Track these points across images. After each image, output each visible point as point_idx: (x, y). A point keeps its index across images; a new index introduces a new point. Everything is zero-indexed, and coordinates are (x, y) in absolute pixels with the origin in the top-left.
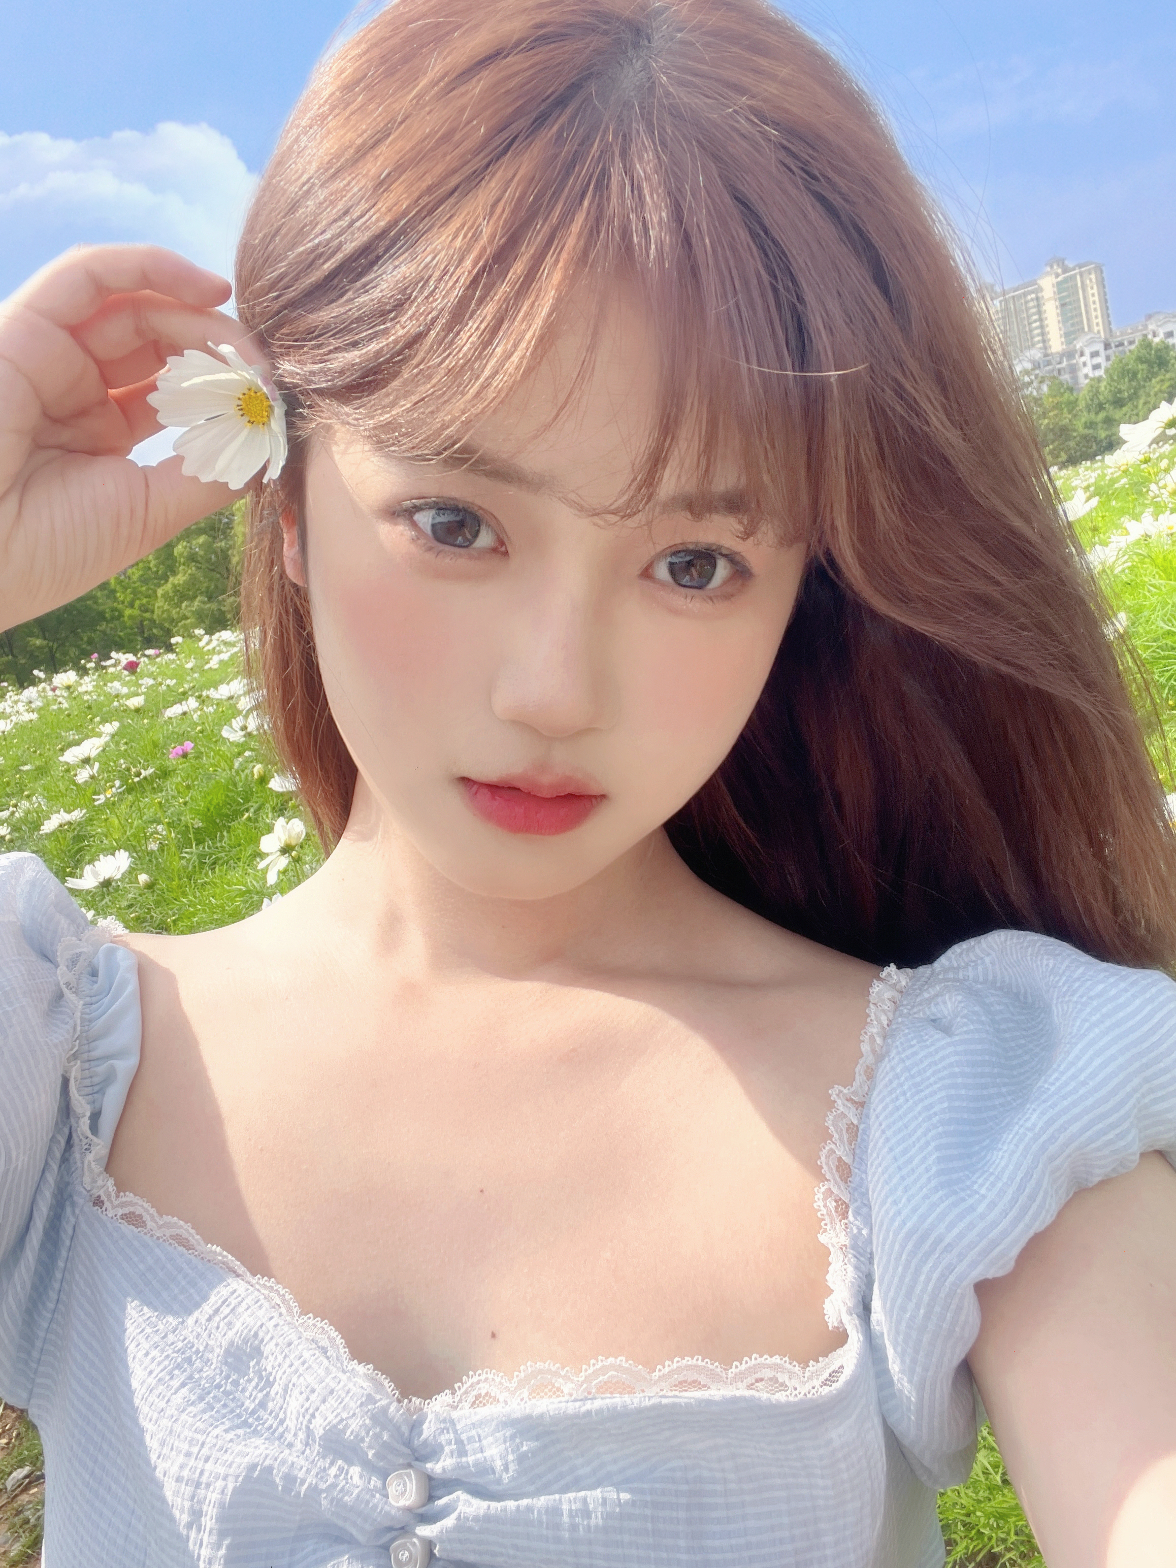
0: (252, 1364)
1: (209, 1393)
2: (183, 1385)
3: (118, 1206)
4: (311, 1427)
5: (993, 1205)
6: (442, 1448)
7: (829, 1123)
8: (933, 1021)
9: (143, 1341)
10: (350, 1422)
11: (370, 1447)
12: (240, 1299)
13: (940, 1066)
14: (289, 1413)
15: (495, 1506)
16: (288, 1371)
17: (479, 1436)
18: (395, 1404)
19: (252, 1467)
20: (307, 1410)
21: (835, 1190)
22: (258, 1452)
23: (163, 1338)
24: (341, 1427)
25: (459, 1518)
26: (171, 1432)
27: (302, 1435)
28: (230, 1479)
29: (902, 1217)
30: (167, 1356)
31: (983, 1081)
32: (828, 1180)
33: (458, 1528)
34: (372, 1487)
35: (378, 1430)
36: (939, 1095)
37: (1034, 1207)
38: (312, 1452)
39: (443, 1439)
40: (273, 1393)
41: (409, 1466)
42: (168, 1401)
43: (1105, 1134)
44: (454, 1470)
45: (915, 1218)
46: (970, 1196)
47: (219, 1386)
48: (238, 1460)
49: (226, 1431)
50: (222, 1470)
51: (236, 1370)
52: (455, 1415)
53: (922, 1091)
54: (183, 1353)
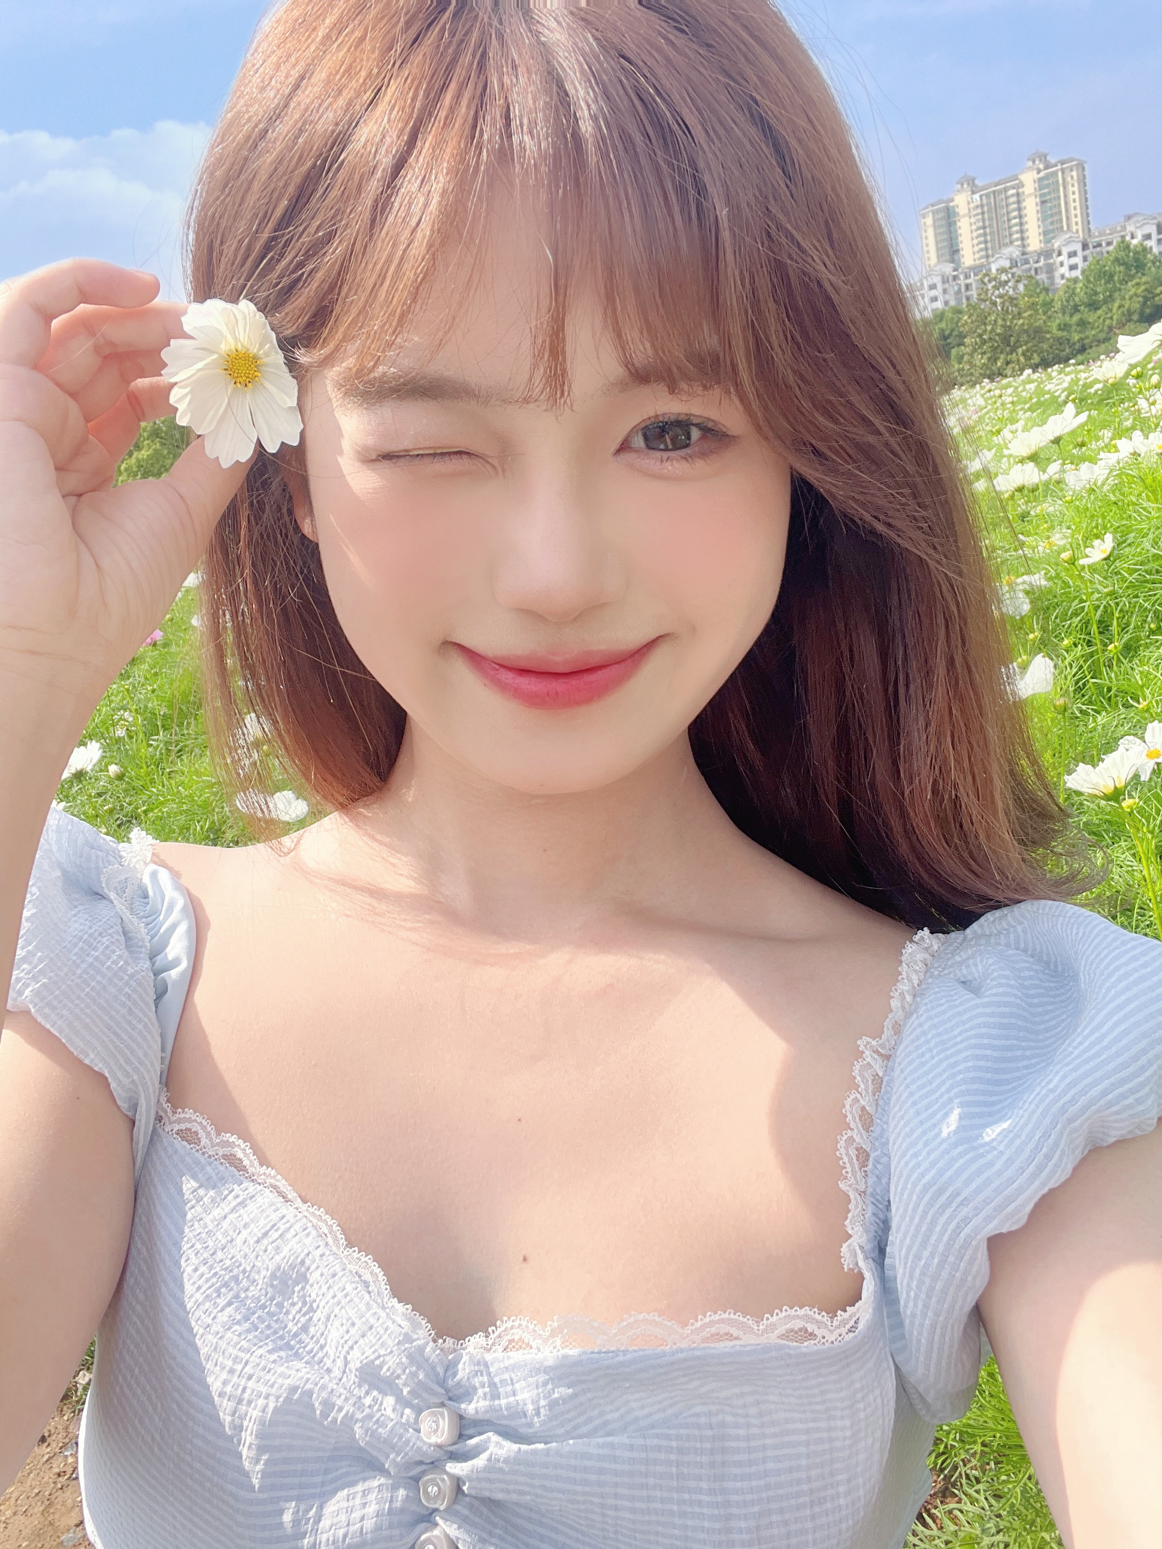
0: (297, 1289)
1: (254, 1313)
2: (230, 1304)
3: (175, 1122)
4: (349, 1358)
5: (1010, 1161)
6: (475, 1389)
7: (856, 1073)
8: (963, 982)
9: (192, 1256)
10: (387, 1358)
11: (404, 1385)
12: (288, 1225)
13: (967, 1026)
14: (329, 1341)
15: (524, 1447)
16: (331, 1301)
17: (512, 1379)
18: (431, 1344)
19: (293, 1389)
20: (346, 1342)
21: (858, 1139)
22: (300, 1374)
23: (212, 1255)
24: (377, 1362)
25: (489, 1460)
26: (216, 1349)
27: (340, 1363)
28: (272, 1399)
29: (922, 1168)
30: (216, 1274)
31: (1009, 1042)
32: (852, 1130)
33: (487, 1469)
34: (404, 1421)
35: (414, 1368)
36: (963, 1055)
37: (1051, 1164)
38: (348, 1380)
39: (476, 1381)
40: (315, 1319)
41: (443, 1405)
42: (214, 1318)
43: (1125, 1098)
44: (486, 1412)
45: (934, 1171)
46: (988, 1152)
47: (263, 1307)
48: (280, 1381)
49: (269, 1352)
50: (264, 1390)
51: (281, 1293)
52: (488, 1357)
53: (948, 1049)
54: (231, 1271)
